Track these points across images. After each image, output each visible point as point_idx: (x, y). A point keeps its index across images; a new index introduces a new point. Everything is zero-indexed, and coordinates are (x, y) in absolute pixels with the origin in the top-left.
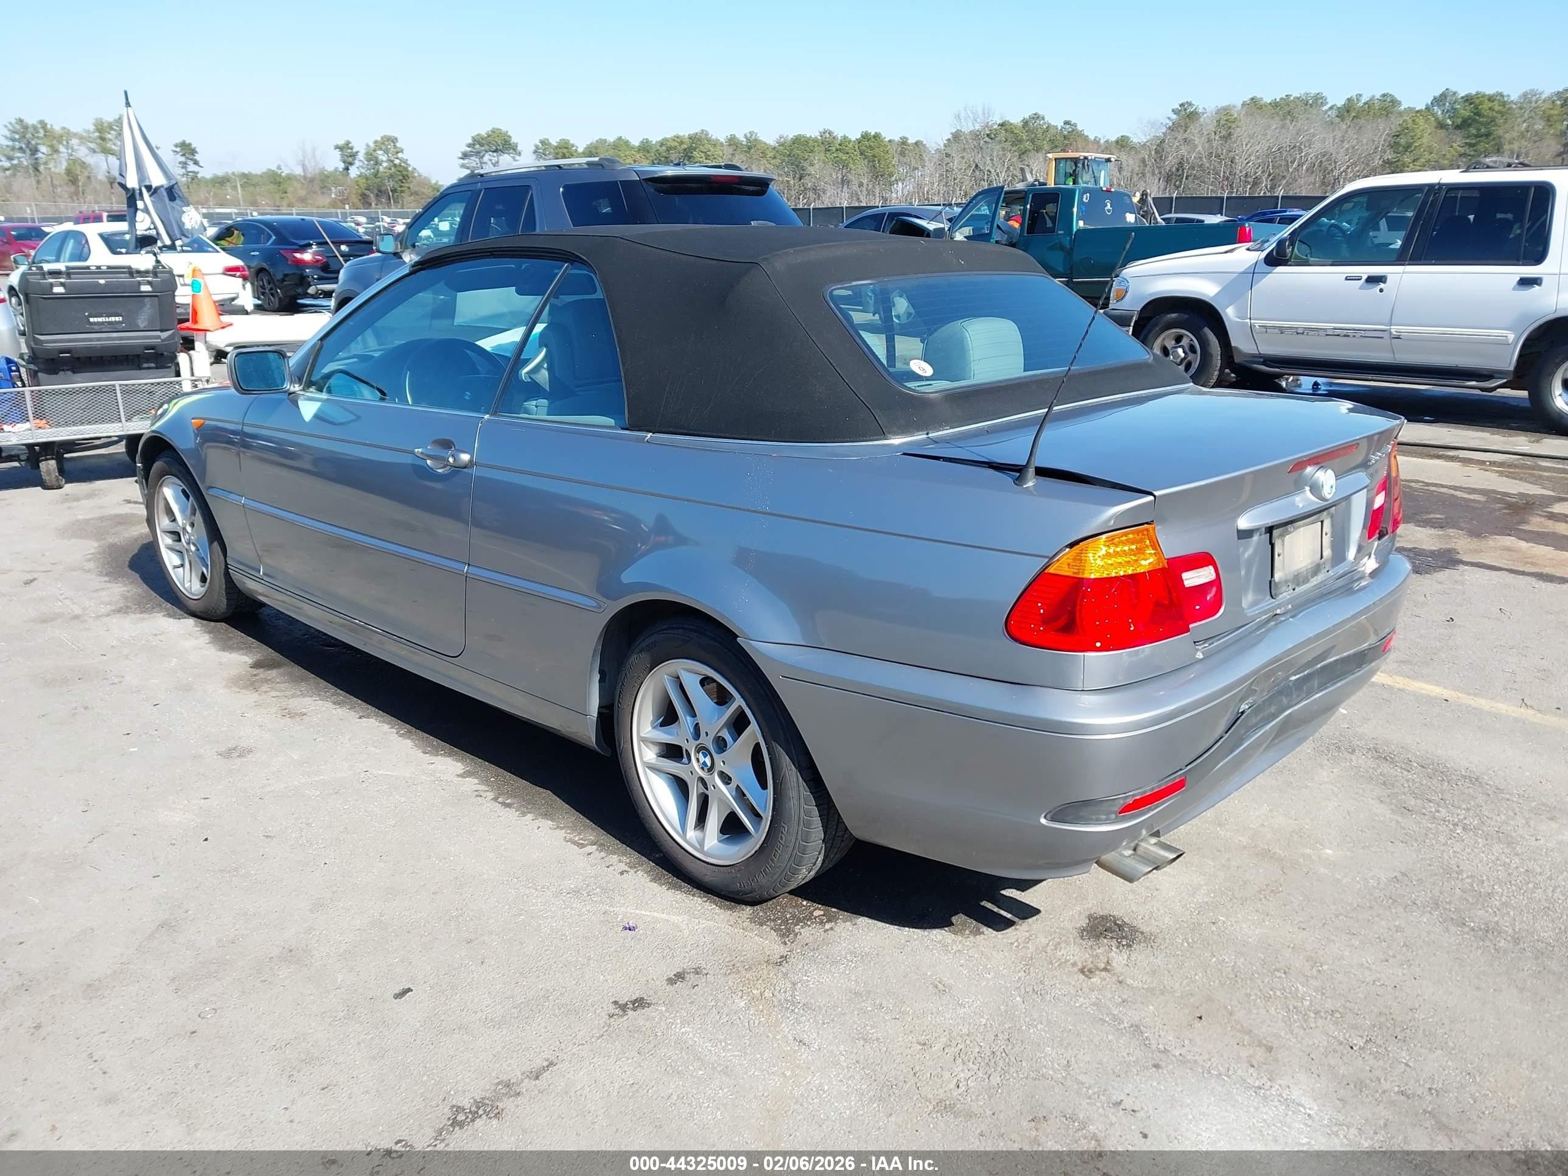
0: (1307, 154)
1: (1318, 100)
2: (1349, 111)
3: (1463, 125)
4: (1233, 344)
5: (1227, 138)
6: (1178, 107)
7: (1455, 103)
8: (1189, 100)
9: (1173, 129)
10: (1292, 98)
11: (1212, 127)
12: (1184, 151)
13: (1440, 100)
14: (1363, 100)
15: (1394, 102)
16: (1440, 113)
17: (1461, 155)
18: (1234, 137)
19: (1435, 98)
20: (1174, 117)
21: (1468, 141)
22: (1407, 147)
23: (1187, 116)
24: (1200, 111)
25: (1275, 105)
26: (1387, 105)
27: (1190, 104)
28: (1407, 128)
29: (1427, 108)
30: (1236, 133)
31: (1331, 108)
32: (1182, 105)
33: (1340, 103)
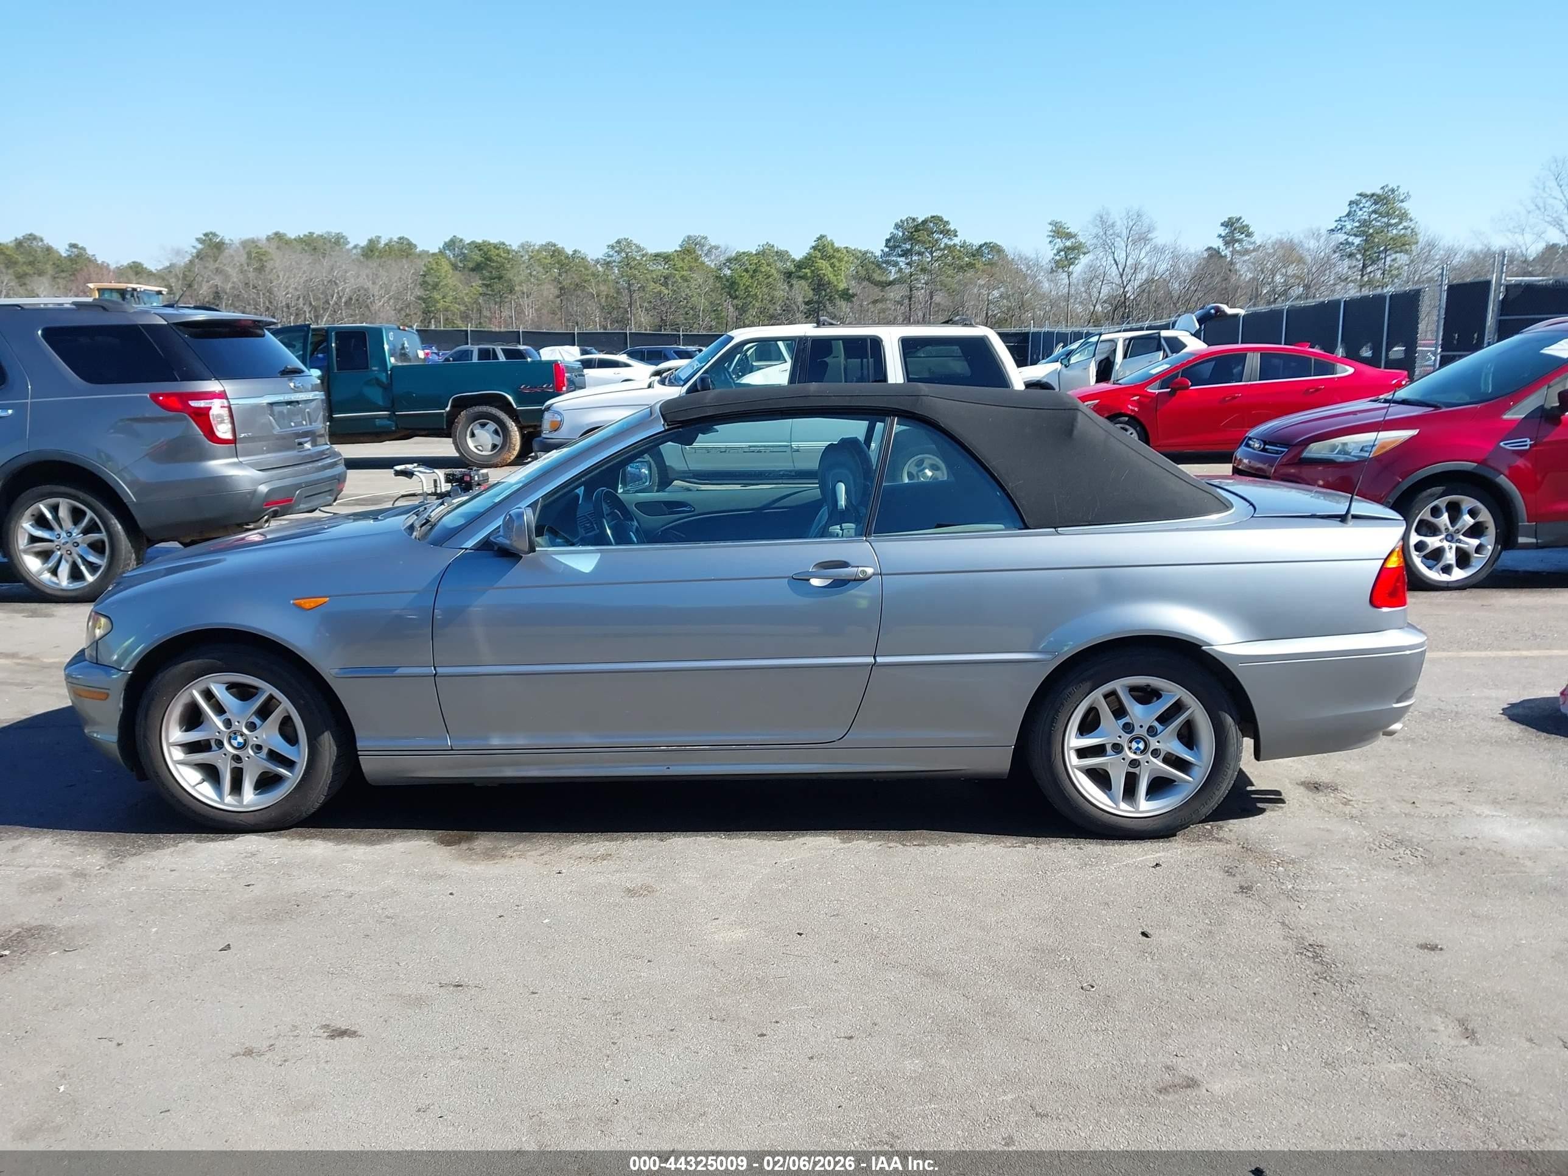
0: (344, 290)
1: (338, 241)
2: (371, 250)
3: (478, 268)
4: (667, 464)
5: (261, 269)
6: (202, 236)
7: (462, 248)
8: (213, 231)
9: (199, 256)
10: (315, 235)
11: (244, 259)
12: (218, 280)
13: (451, 244)
14: (383, 242)
15: (411, 246)
16: (451, 256)
17: (481, 294)
18: (267, 270)
19: (445, 243)
20: (200, 246)
21: (485, 282)
22: (435, 286)
23: (212, 247)
24: (227, 241)
25: (299, 240)
26: (404, 249)
27: (215, 235)
28: (432, 269)
29: (440, 252)
30: (269, 265)
31: (355, 247)
32: (206, 235)
33: (363, 243)
